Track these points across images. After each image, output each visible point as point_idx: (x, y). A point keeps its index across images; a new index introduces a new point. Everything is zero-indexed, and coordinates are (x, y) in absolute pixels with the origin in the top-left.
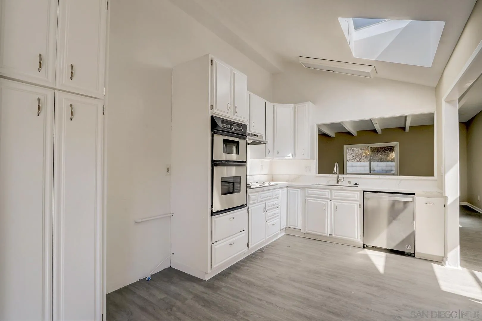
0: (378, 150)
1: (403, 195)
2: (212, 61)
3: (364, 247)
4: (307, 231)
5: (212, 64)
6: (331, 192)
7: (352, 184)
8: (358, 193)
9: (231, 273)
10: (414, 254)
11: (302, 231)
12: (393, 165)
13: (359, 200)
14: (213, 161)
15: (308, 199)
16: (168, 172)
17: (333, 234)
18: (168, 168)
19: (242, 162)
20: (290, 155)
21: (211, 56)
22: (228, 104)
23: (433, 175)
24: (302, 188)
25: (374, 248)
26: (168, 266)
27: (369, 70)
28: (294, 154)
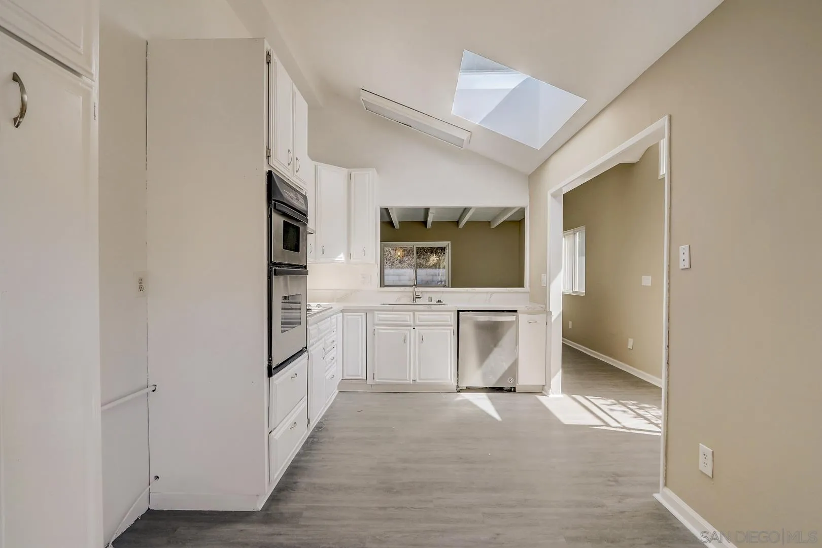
0: (422, 252)
1: (505, 313)
2: (268, 55)
3: (458, 391)
4: (377, 380)
5: (268, 63)
6: (414, 315)
7: (434, 302)
8: (453, 313)
9: (299, 480)
10: (515, 388)
11: (370, 381)
12: (443, 273)
13: (452, 324)
14: (271, 264)
15: (378, 329)
16: (141, 289)
17: (418, 378)
18: (141, 281)
19: (299, 266)
20: (342, 255)
21: (267, 46)
22: (289, 151)
23: (522, 286)
24: (368, 311)
25: (469, 389)
26: (144, 511)
27: (464, 136)
28: (349, 255)
